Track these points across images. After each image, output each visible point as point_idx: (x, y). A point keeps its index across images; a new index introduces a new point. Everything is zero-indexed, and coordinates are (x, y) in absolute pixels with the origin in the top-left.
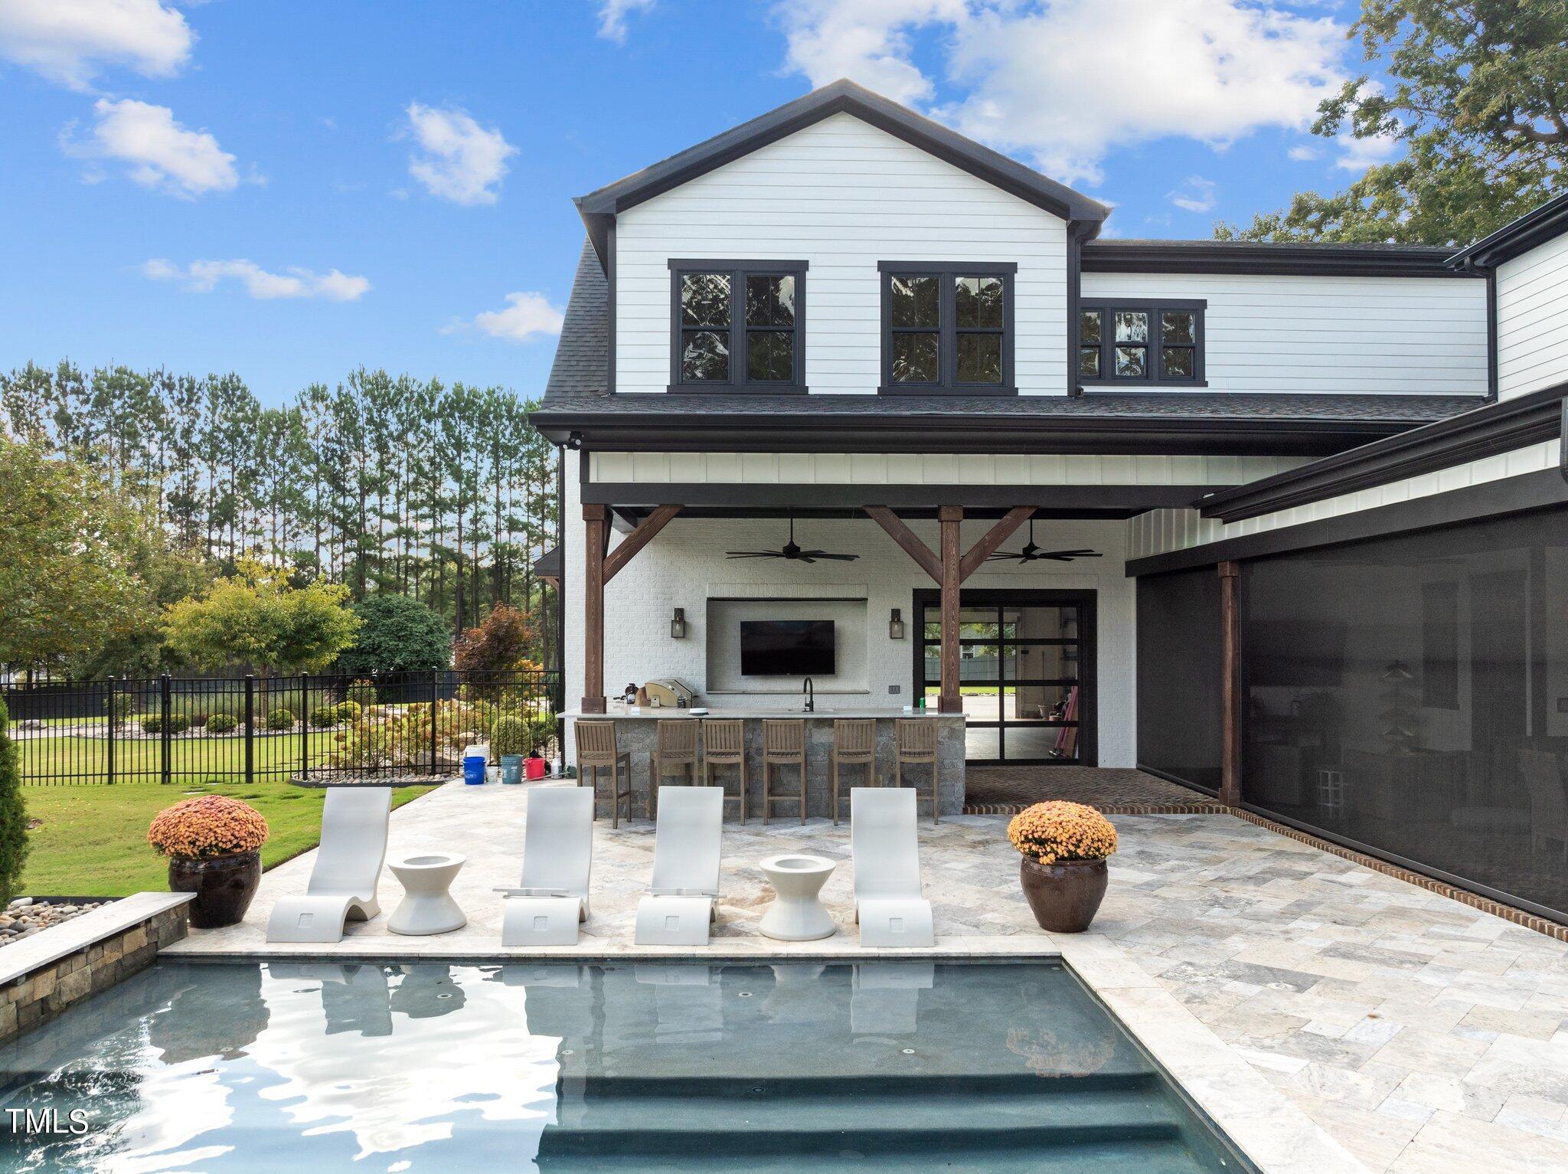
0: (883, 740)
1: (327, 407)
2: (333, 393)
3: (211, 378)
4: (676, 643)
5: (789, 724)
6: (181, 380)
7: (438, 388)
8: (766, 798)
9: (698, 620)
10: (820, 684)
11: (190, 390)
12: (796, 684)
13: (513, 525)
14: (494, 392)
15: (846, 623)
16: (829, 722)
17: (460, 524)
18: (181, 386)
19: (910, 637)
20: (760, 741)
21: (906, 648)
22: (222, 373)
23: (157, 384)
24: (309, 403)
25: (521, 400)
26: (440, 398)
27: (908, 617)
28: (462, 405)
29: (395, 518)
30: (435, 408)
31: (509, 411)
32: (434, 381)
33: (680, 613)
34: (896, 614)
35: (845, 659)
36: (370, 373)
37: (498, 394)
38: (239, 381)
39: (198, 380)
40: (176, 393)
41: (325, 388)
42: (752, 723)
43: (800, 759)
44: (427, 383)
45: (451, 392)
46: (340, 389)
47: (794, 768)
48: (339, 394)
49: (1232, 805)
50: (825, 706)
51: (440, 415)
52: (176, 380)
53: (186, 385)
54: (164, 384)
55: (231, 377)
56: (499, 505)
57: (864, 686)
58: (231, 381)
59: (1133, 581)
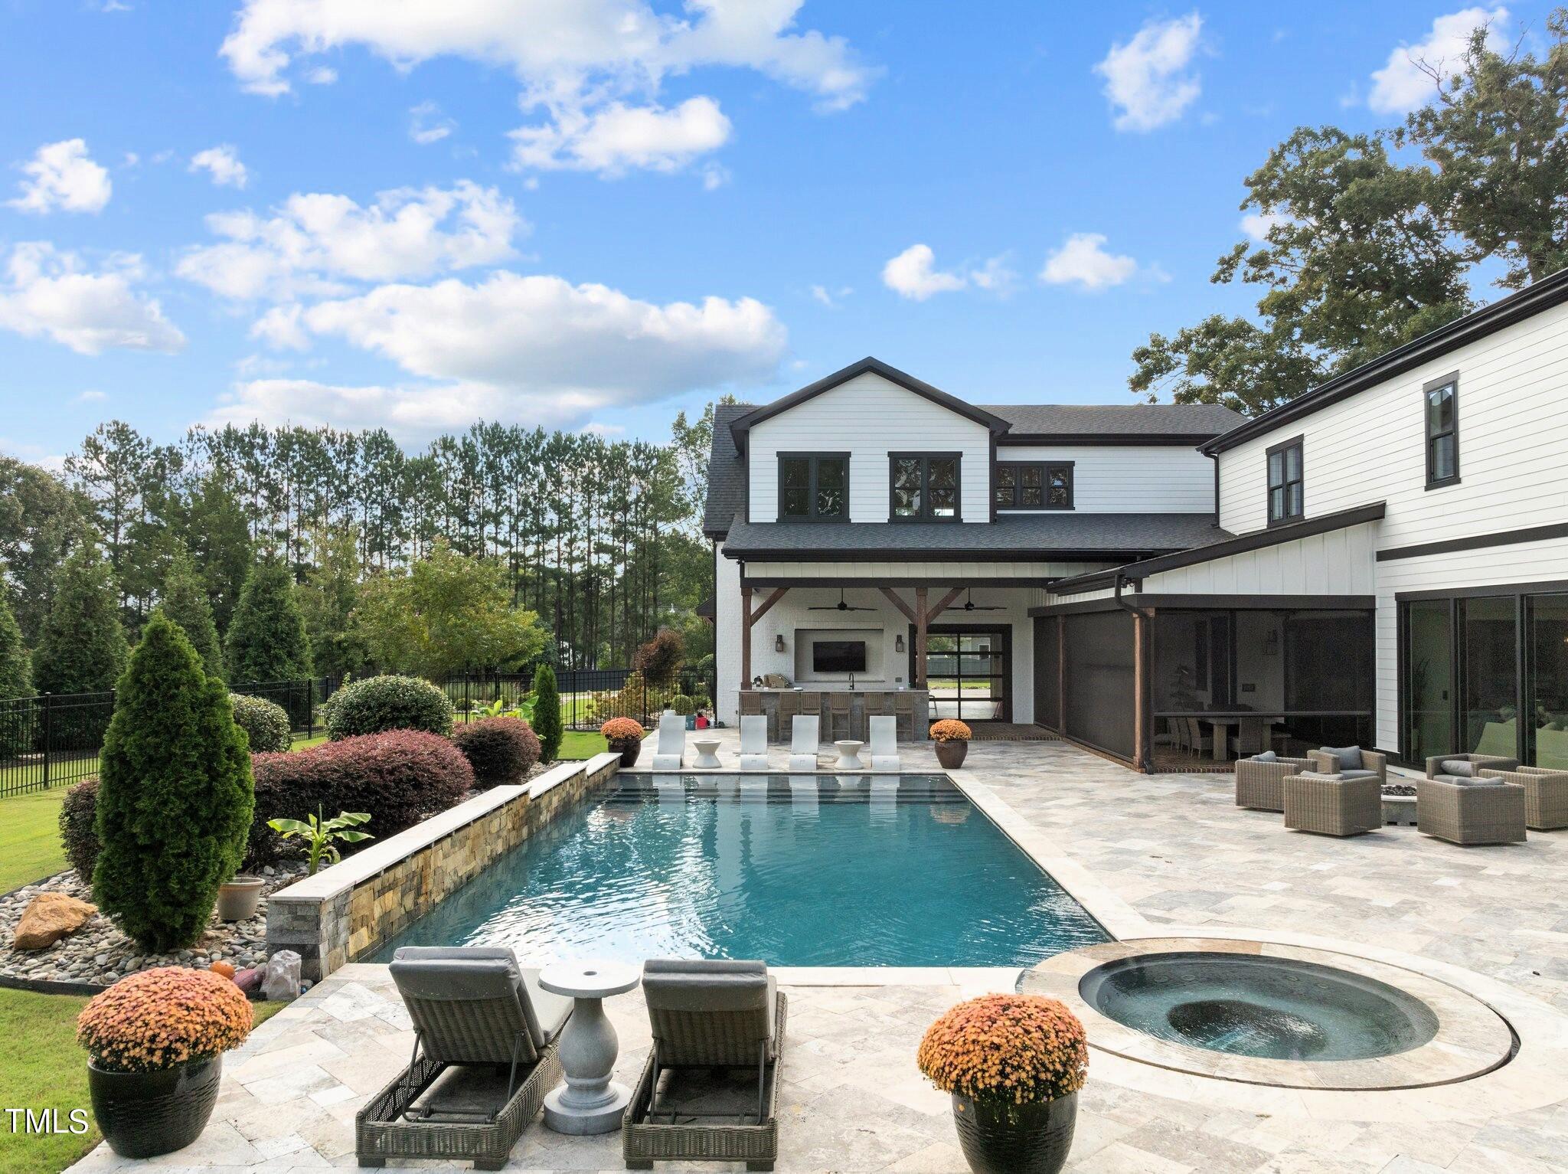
0: (888, 703)
1: (455, 455)
2: (458, 442)
3: (365, 434)
4: (777, 654)
5: (842, 695)
6: (342, 435)
7: (541, 436)
8: (831, 730)
9: (790, 642)
10: (858, 677)
11: (349, 444)
12: (845, 677)
13: (601, 548)
14: (586, 438)
15: (872, 643)
16: (861, 694)
17: (559, 548)
18: (342, 441)
19: (907, 651)
20: (829, 704)
21: (905, 658)
22: (373, 429)
23: (323, 440)
24: (440, 452)
25: (608, 445)
26: (544, 444)
27: (906, 639)
28: (560, 449)
29: (505, 543)
30: (539, 453)
31: (599, 453)
32: (538, 430)
33: (780, 638)
34: (899, 638)
35: (871, 661)
36: (488, 425)
37: (590, 440)
38: (386, 435)
39: (356, 435)
40: (337, 446)
41: (453, 439)
42: (825, 694)
43: (848, 712)
44: (533, 431)
45: (552, 440)
46: (464, 439)
47: (845, 717)
48: (464, 443)
49: (1062, 736)
50: (859, 688)
51: (542, 458)
52: (338, 437)
53: (346, 440)
54: (328, 439)
55: (380, 432)
56: (591, 532)
57: (882, 678)
58: (380, 435)
59: (1032, 620)
